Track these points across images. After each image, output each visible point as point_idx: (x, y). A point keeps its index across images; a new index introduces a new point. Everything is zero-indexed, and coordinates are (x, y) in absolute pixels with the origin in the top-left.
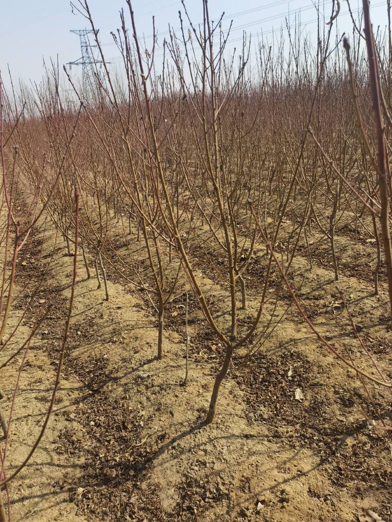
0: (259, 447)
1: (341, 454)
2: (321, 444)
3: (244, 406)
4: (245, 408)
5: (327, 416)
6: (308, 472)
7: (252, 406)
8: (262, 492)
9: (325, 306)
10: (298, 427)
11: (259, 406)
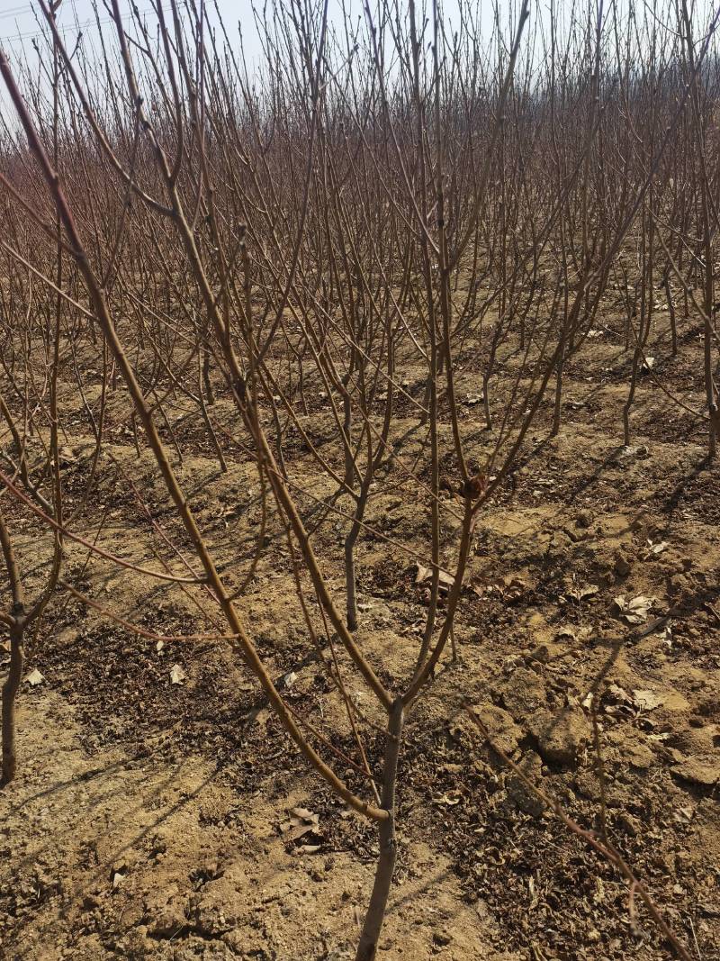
0: (110, 786)
1: (249, 742)
2: (217, 738)
3: (78, 728)
4: (80, 731)
5: (225, 691)
6: (197, 791)
7: (93, 722)
8: (119, 854)
9: (211, 518)
10: (178, 726)
11: (107, 719)
